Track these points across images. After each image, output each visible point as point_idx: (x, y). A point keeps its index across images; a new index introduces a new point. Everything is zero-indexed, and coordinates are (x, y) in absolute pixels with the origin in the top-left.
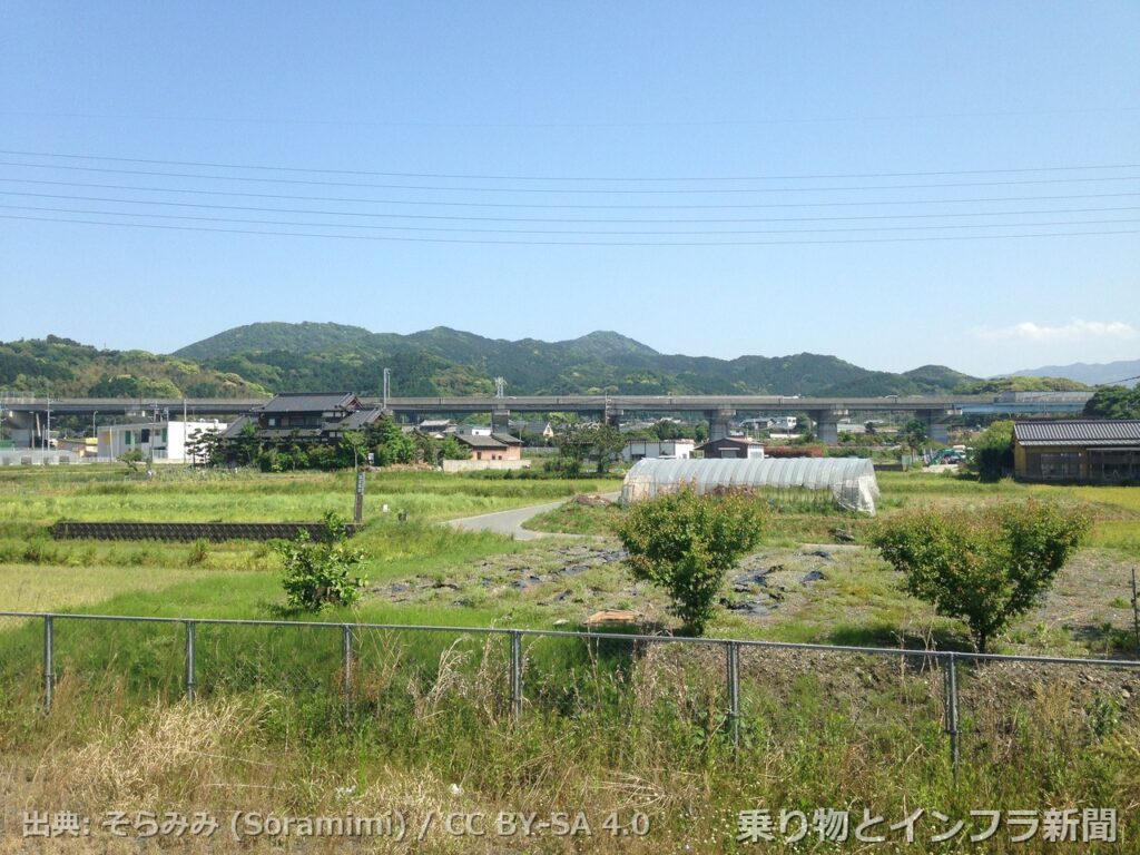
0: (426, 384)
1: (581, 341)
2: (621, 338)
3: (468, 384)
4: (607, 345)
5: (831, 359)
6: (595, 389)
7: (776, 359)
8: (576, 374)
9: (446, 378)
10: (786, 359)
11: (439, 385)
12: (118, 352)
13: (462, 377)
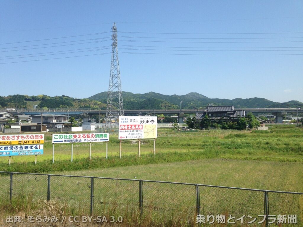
0: (158, 106)
1: (187, 95)
2: (198, 94)
3: (169, 106)
4: (195, 96)
5: (263, 99)
6: (201, 108)
7: (247, 99)
8: (192, 104)
9: (163, 105)
10: (250, 99)
11: (162, 107)
12: (80, 99)
13: (168, 104)
